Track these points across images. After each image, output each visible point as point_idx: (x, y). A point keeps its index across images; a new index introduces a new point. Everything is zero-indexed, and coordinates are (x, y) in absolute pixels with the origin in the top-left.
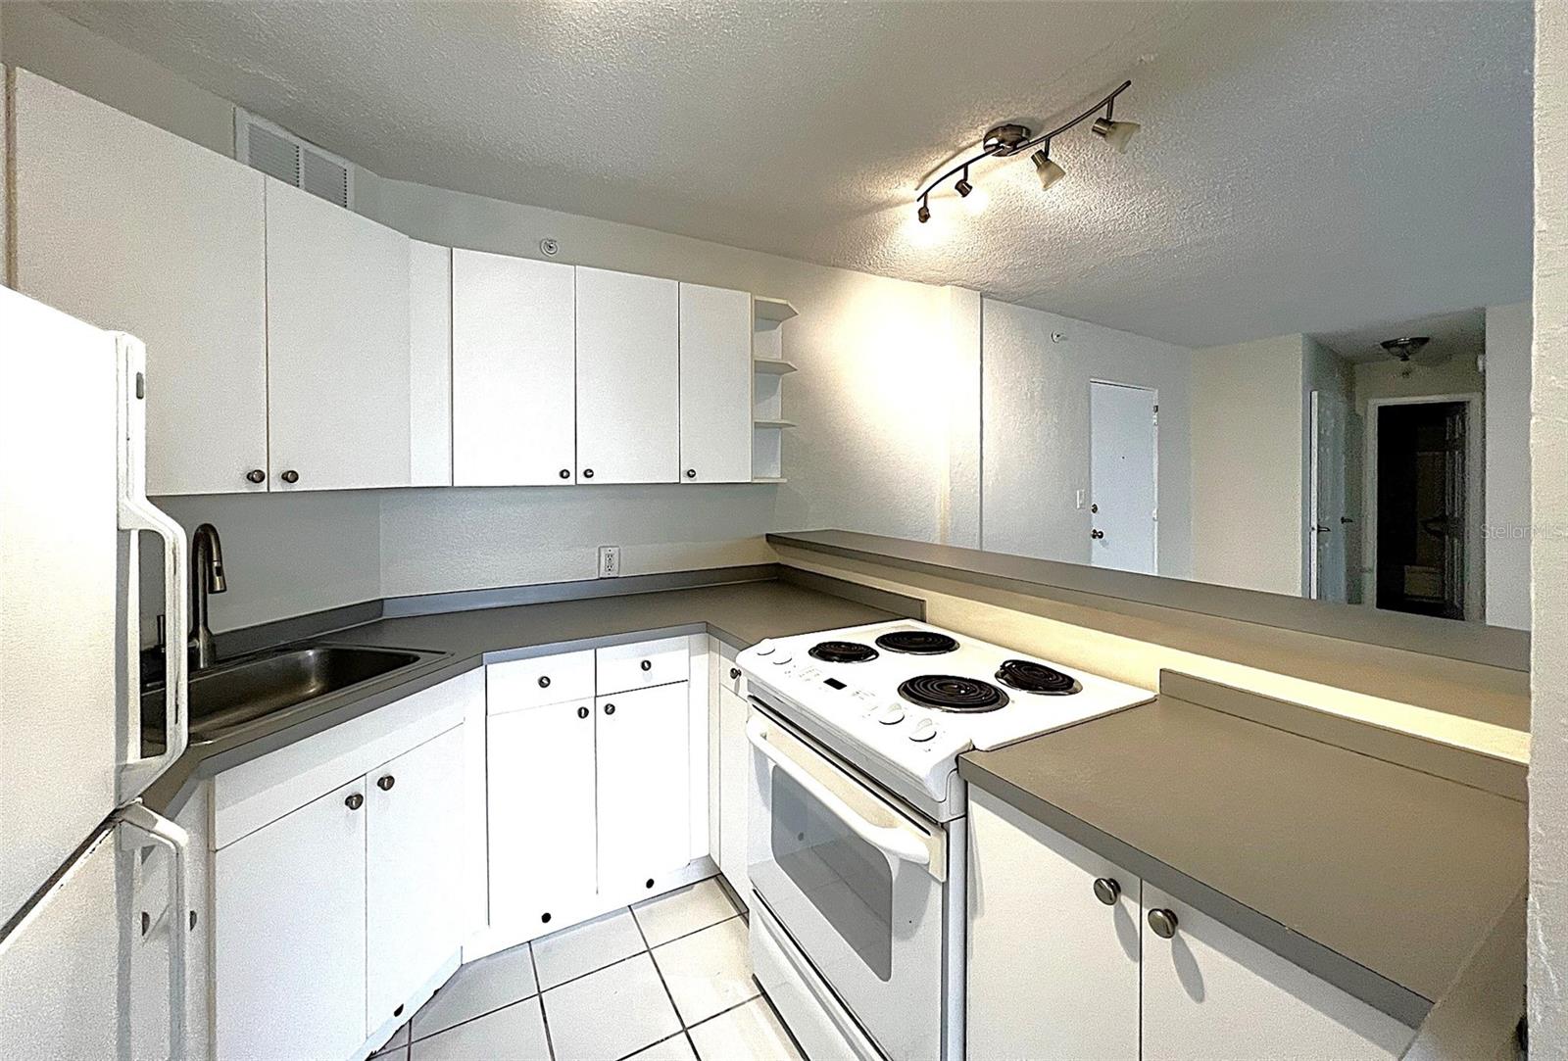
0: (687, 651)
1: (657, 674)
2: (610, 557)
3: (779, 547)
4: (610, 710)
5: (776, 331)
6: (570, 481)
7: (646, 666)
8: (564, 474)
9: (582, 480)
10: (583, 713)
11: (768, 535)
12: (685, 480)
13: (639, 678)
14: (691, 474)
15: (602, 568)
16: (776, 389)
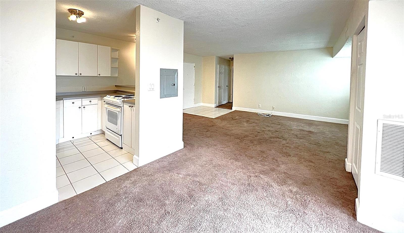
0: (97, 100)
1: (92, 103)
2: (84, 88)
3: (118, 87)
4: (84, 107)
5: (117, 52)
6: (77, 75)
7: (90, 101)
8: (76, 74)
9: (79, 75)
10: (80, 108)
11: (115, 85)
12: (98, 76)
13: (89, 103)
14: (99, 75)
15: (83, 90)
16: (117, 61)
